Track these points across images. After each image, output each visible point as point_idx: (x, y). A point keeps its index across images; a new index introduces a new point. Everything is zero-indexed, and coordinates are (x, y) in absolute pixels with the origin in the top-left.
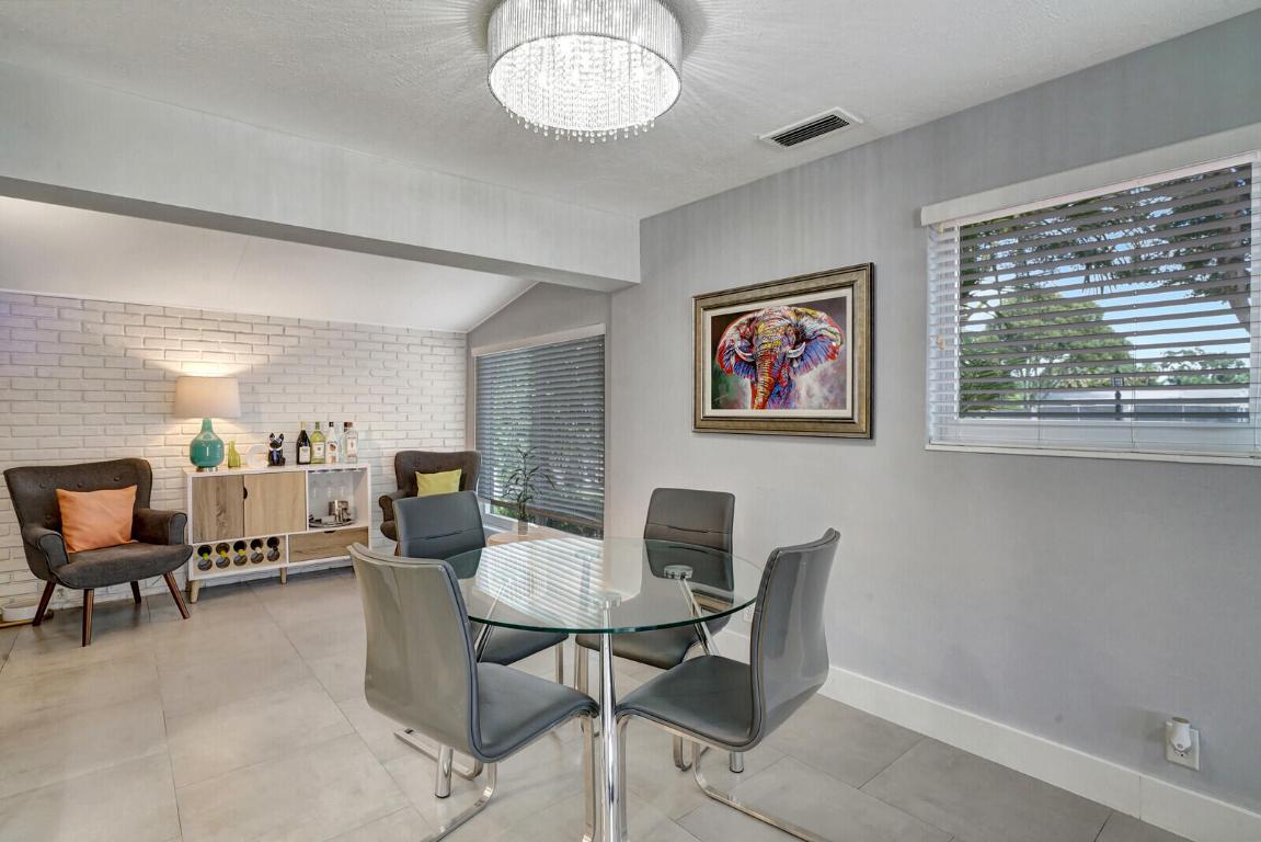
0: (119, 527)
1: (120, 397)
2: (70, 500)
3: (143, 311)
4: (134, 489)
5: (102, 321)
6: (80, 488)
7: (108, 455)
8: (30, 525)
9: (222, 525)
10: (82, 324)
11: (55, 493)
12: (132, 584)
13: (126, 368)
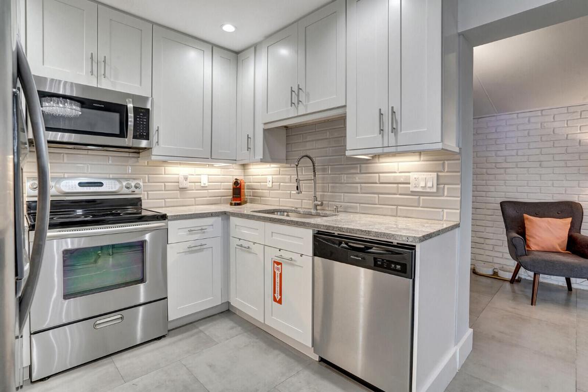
0: (559, 241)
1: (562, 164)
2: (531, 221)
3: (579, 109)
4: (570, 220)
5: (553, 120)
6: (536, 215)
7: (555, 198)
8: (511, 231)
10: (541, 124)
11: (523, 216)
12: (566, 279)
13: (567, 147)
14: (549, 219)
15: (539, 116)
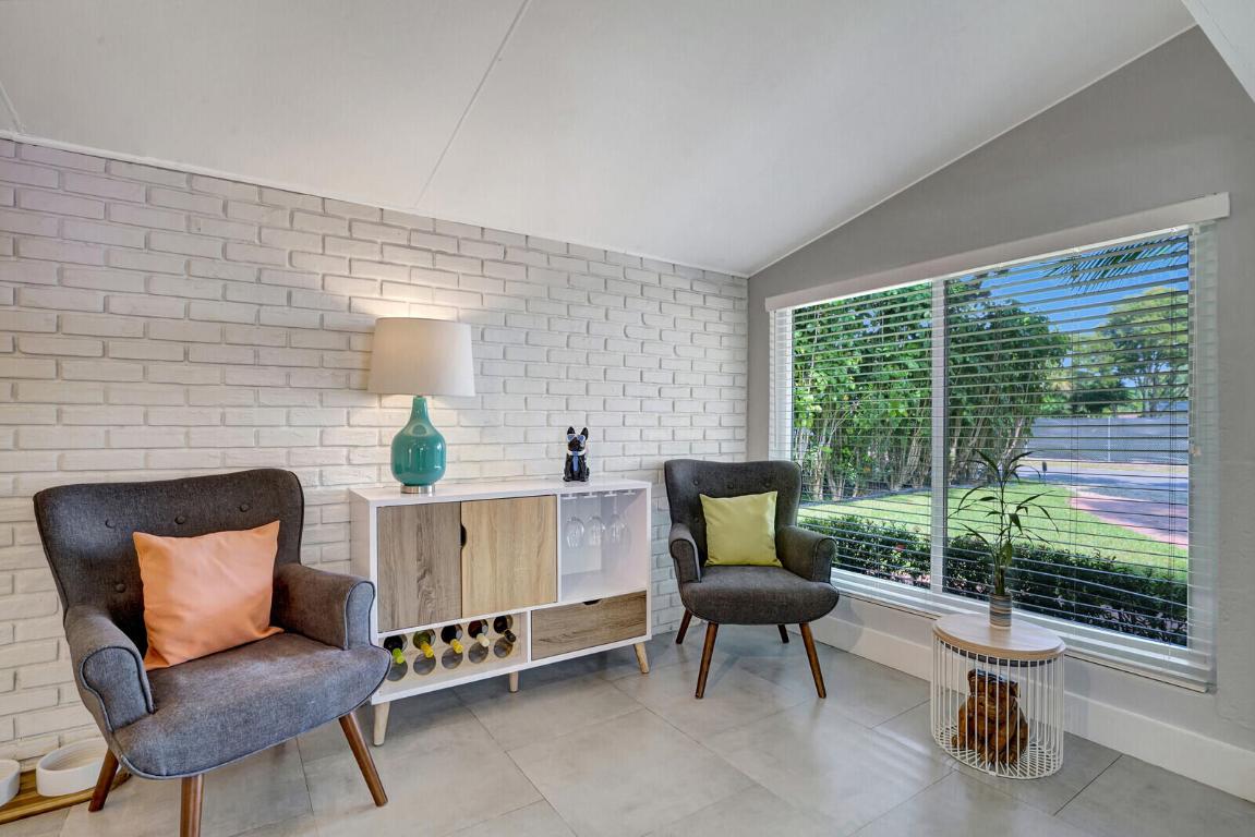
2: (161, 555)
4: (275, 527)
7: (229, 462)
8: (81, 607)
9: (425, 596)
10: (189, 221)
11: (132, 542)
13: (261, 305)
14: (220, 537)
15: (179, 189)
